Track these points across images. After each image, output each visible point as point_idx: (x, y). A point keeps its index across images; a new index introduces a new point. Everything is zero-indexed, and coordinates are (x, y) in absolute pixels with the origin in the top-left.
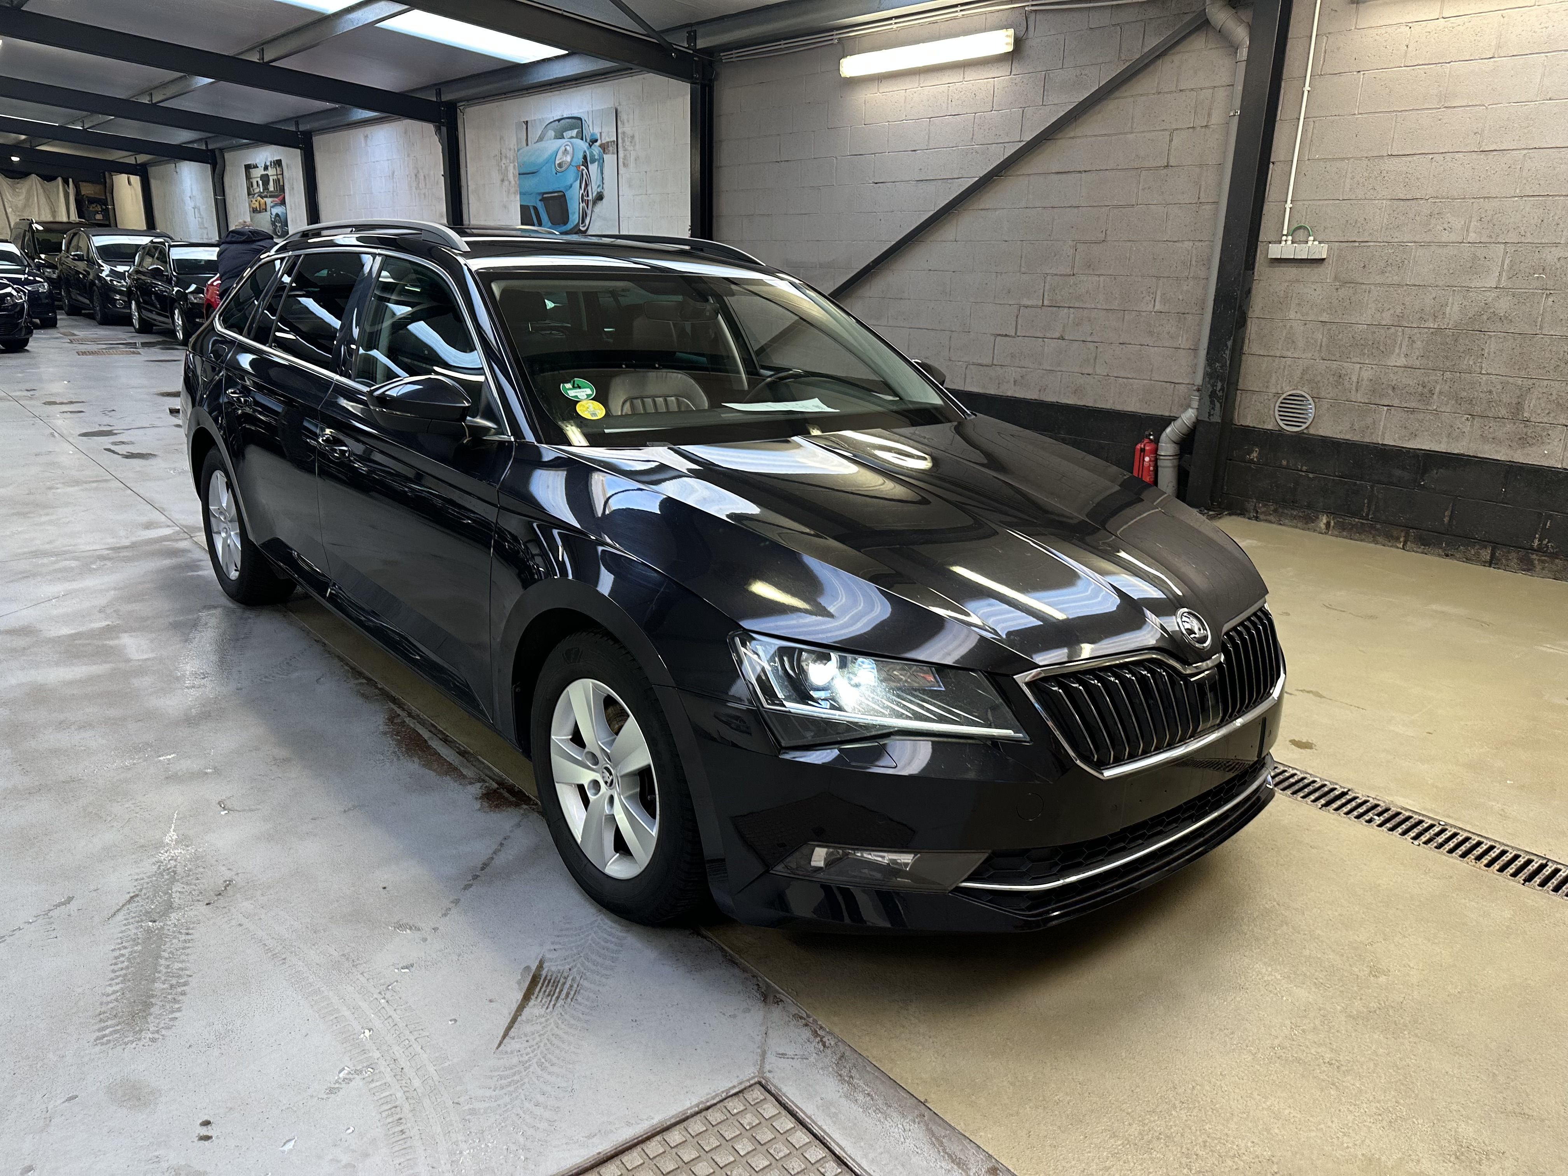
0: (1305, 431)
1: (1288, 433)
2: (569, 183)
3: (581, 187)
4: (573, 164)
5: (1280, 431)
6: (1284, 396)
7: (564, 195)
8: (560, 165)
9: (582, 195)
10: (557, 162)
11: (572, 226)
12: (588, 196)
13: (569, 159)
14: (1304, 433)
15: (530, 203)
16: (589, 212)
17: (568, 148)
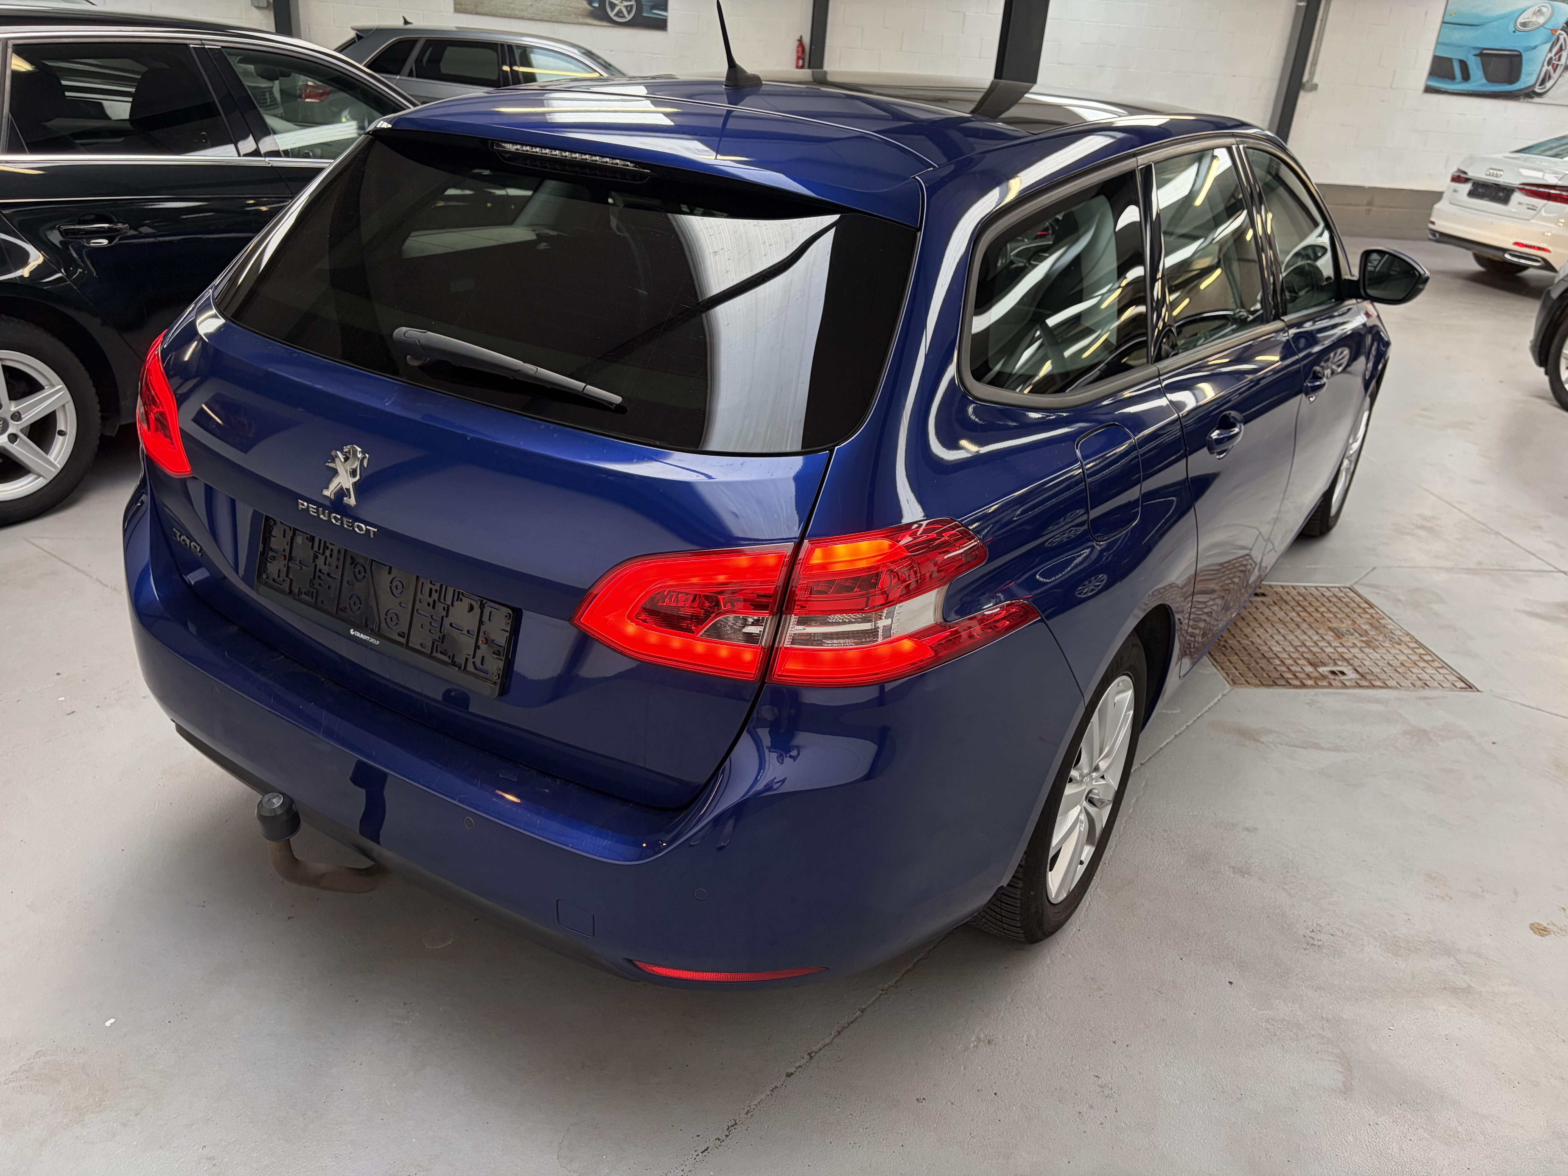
2: (1533, 45)
3: (1550, 50)
4: (1549, 26)
7: (1520, 56)
8: (1524, 24)
9: (1551, 58)
10: (1521, 20)
11: (1523, 87)
12: (1559, 60)
13: (1541, 20)
15: (1456, 55)
16: (1555, 76)
17: (1544, 10)
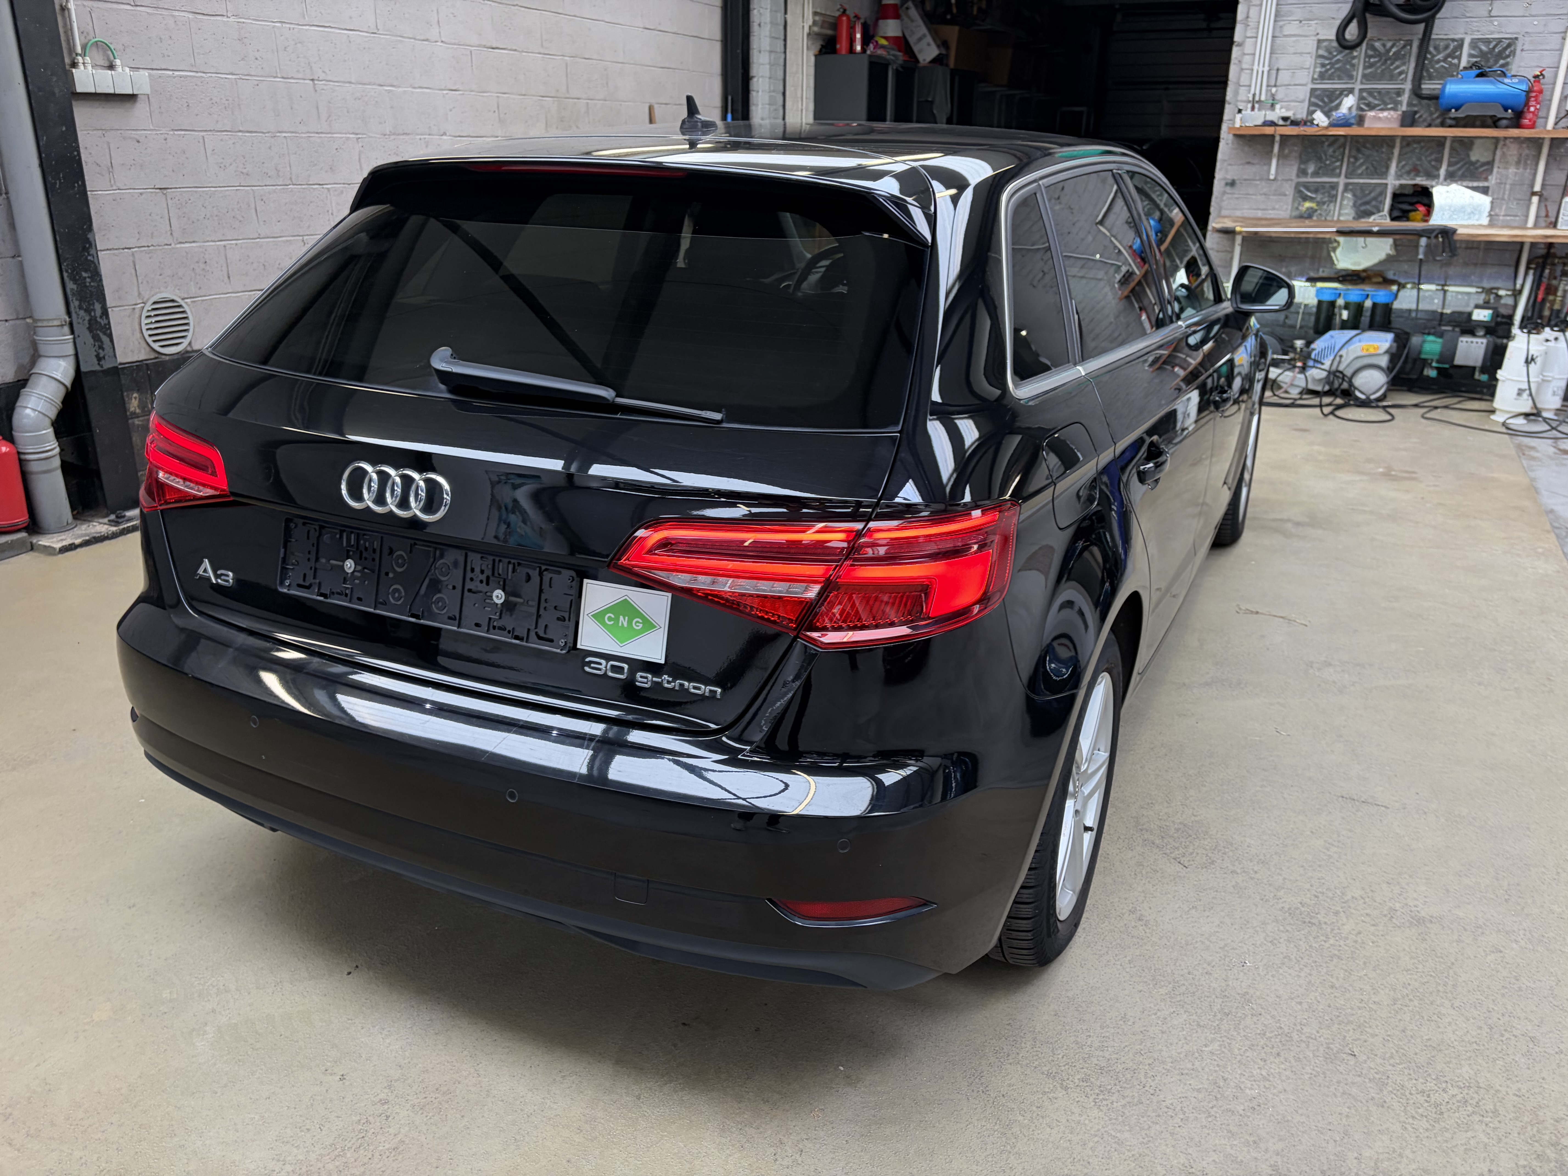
0: (189, 349)
1: (168, 358)
5: (156, 358)
6: (149, 307)
14: (187, 352)
